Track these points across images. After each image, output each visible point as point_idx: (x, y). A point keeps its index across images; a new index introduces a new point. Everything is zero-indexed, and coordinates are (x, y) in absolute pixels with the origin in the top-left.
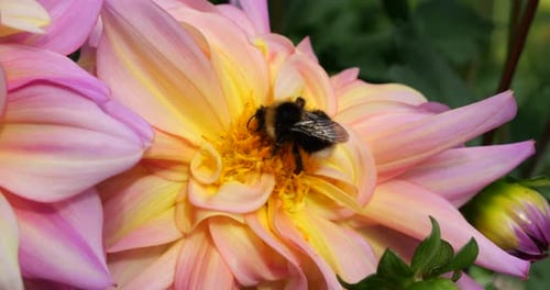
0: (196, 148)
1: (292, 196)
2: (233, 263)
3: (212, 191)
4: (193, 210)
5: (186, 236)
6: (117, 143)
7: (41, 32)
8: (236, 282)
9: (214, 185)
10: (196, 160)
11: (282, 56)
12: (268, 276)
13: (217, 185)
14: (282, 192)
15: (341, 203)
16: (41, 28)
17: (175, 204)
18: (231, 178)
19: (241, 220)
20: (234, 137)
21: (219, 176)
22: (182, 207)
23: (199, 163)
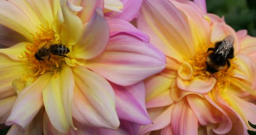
0: (180, 64)
1: (222, 86)
2: (198, 115)
3: (187, 83)
4: (179, 91)
5: (175, 103)
6: (155, 61)
7: (120, 11)
8: (199, 123)
9: (188, 80)
10: (180, 69)
11: (216, 23)
12: (213, 121)
13: (190, 81)
14: (219, 84)
15: (243, 90)
16: (120, 9)
17: (170, 88)
18: (197, 78)
19: (202, 96)
20: (197, 59)
21: (191, 76)
22: (173, 90)
23: (182, 70)
